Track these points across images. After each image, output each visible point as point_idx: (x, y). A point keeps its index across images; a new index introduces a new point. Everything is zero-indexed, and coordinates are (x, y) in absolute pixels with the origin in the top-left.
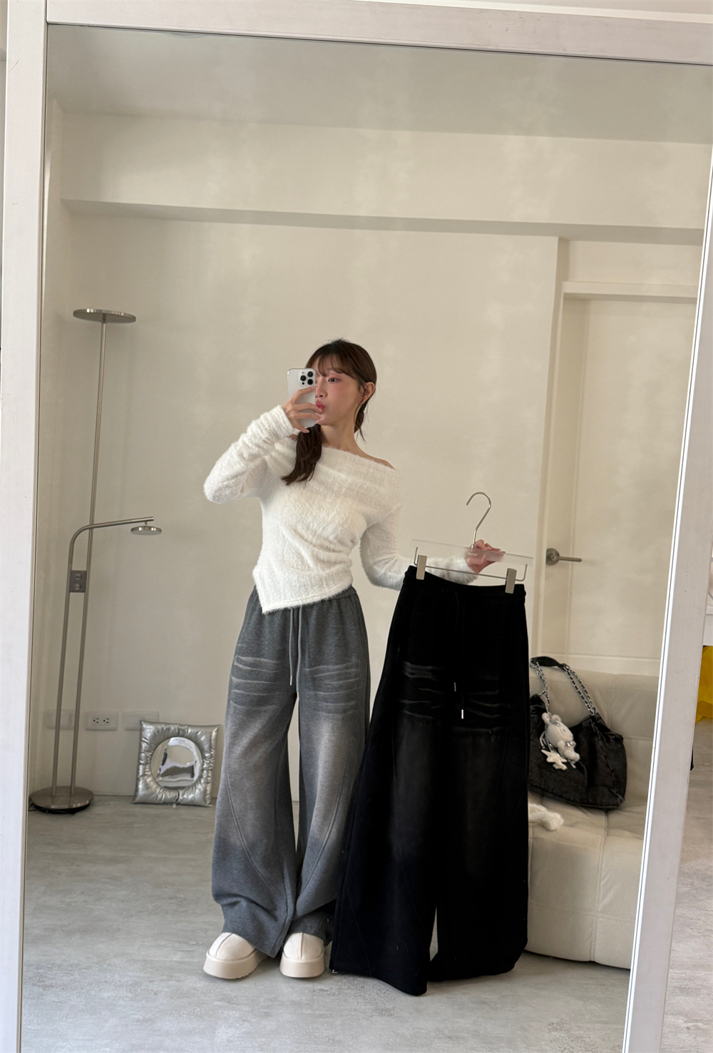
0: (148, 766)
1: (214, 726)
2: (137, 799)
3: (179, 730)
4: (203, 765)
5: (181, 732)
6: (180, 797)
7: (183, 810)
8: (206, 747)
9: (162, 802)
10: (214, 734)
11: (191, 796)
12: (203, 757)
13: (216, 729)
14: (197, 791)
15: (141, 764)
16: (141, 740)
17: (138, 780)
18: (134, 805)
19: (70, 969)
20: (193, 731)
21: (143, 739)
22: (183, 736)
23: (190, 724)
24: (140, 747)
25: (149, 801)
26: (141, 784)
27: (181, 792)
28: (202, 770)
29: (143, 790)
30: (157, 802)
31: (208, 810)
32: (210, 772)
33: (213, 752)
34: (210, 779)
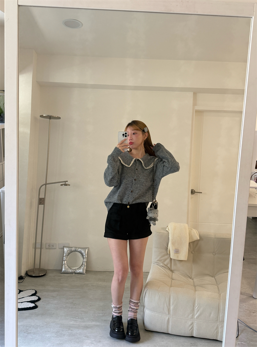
0: (66, 261)
1: (87, 248)
2: (62, 272)
3: (76, 249)
4: (83, 260)
6: (76, 271)
7: (76, 275)
8: (84, 254)
9: (70, 273)
10: (87, 250)
11: (79, 271)
12: (83, 258)
14: (81, 269)
15: (64, 260)
16: (64, 252)
17: (62, 265)
18: (61, 274)
19: (37, 327)
20: (80, 249)
22: (77, 251)
23: (79, 247)
24: (63, 255)
25: (66, 273)
26: (63, 267)
27: (76, 269)
28: (83, 262)
29: (64, 269)
30: (68, 273)
31: (85, 275)
32: (85, 263)
33: (86, 256)
34: (85, 265)
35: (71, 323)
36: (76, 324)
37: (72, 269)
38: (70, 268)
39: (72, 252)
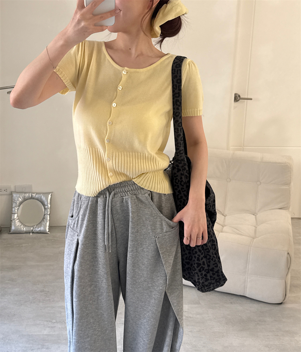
0: (16, 215)
1: (50, 193)
2: (12, 231)
3: (32, 195)
4: (45, 212)
5: (33, 197)
6: (34, 229)
7: (35, 235)
8: (46, 203)
9: (24, 232)
10: (50, 196)
11: (40, 229)
12: (45, 209)
13: (51, 194)
14: (42, 225)
15: (13, 213)
16: (12, 201)
17: (11, 221)
18: (10, 235)
20: (39, 196)
21: (13, 201)
22: (34, 199)
23: (37, 192)
24: (12, 205)
25: (18, 232)
26: (13, 224)
27: (34, 226)
28: (45, 215)
29: (14, 227)
30: (21, 232)
31: (48, 234)
32: (48, 216)
33: (49, 206)
34: (48, 219)
35: (45, 332)
36: (54, 333)
37: (28, 226)
38: (24, 225)
39: (26, 200)
